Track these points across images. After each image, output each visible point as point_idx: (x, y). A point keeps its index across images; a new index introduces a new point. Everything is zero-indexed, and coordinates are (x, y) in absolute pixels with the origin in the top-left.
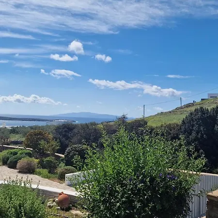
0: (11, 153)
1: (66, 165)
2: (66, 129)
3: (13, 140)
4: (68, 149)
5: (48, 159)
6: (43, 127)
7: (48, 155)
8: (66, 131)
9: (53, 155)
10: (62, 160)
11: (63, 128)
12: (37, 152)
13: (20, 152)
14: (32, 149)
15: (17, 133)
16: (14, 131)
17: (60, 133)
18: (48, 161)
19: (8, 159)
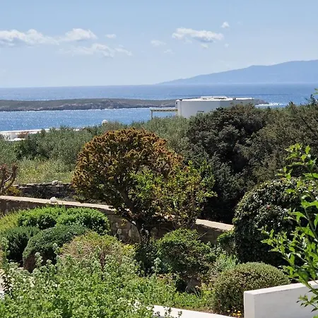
0: (33, 222)
1: (244, 259)
2: (231, 128)
3: (30, 181)
4: (246, 197)
5: (171, 237)
6: (138, 125)
7: (170, 226)
8: (230, 138)
9: (190, 224)
10: (226, 241)
11: (220, 126)
12: (127, 216)
13: (65, 216)
14: (106, 207)
15: (45, 155)
16: (31, 149)
17: (210, 148)
18: (171, 244)
19: (23, 242)
